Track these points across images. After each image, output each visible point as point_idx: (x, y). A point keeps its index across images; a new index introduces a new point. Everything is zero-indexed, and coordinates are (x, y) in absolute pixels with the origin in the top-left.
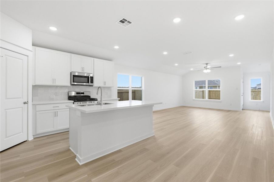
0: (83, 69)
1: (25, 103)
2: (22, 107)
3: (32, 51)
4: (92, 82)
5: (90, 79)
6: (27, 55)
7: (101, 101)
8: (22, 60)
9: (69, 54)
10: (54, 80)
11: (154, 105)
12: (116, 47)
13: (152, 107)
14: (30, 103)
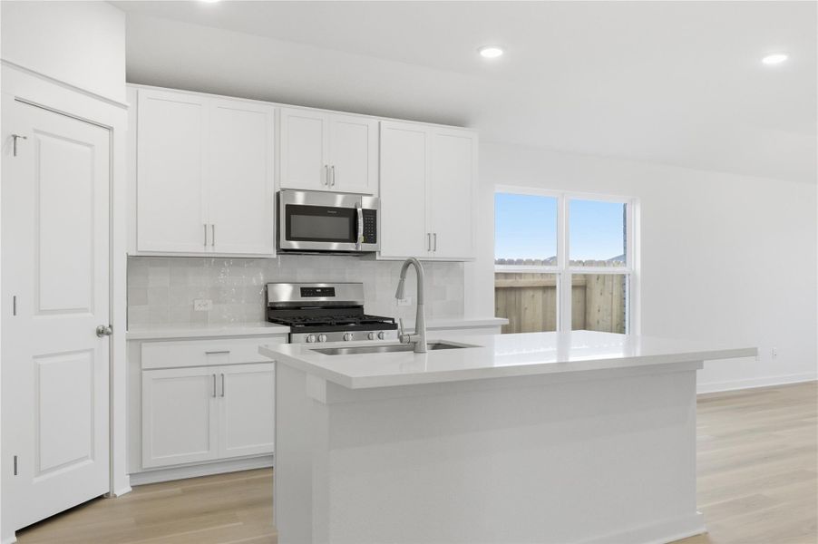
0: (329, 173)
1: (100, 333)
2: (91, 350)
3: (124, 107)
4: (371, 236)
5: (361, 221)
6: (109, 125)
7: (418, 329)
8: (89, 149)
9: (270, 107)
10: (208, 231)
11: (705, 363)
12: (492, 53)
13: (695, 371)
14: (120, 333)
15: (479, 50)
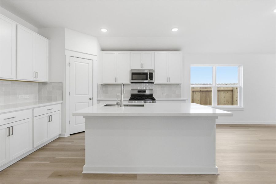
0: (142, 65)
1: (90, 99)
2: (88, 102)
3: (96, 56)
4: (151, 78)
5: (149, 75)
6: (92, 59)
8: (87, 64)
11: (219, 117)
12: (175, 30)
13: (215, 119)
14: (95, 99)
15: (172, 29)
